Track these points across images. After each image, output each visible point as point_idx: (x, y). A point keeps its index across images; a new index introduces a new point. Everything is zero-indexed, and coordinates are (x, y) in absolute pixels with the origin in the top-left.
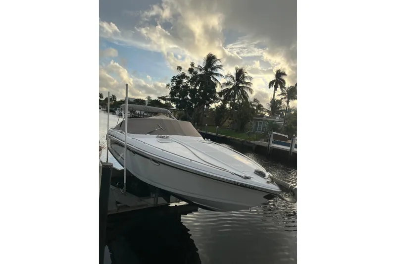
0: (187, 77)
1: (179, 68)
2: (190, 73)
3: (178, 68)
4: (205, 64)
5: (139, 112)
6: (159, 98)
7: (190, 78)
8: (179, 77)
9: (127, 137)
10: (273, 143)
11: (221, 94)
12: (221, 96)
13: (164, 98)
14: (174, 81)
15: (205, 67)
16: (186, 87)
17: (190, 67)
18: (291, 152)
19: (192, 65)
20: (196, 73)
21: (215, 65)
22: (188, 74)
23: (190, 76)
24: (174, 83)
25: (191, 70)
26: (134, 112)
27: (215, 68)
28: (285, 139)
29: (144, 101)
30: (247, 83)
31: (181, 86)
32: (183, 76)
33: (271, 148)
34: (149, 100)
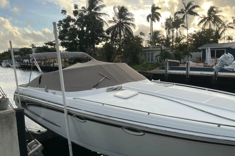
0: (74, 20)
1: (64, 12)
2: (75, 16)
3: (62, 12)
4: (88, 6)
5: (28, 60)
6: (46, 44)
7: (76, 20)
8: (65, 20)
9: (66, 98)
10: (169, 69)
11: (108, 31)
12: (108, 34)
13: (51, 44)
14: (60, 25)
15: (88, 9)
16: (74, 29)
17: (74, 10)
18: (187, 75)
19: (76, 7)
20: (81, 15)
21: (97, 5)
22: (73, 17)
23: (76, 18)
24: (61, 27)
25: (75, 13)
26: (22, 62)
27: (98, 8)
28: (178, 64)
29: (30, 49)
30: (129, 19)
31: (68, 29)
32: (69, 19)
33: (168, 74)
34: (33, 48)
